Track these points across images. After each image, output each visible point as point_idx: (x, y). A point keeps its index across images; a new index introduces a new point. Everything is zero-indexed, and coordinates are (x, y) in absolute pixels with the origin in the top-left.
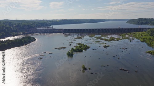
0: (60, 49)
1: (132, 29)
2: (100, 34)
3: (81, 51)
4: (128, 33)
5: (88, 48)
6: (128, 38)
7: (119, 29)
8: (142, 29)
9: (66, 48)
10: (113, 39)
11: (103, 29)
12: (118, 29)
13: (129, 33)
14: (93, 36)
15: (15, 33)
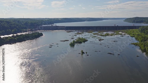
0: (64, 41)
1: (126, 26)
2: (97, 31)
3: (81, 43)
4: (122, 30)
5: (86, 41)
6: (121, 34)
7: (115, 26)
8: (135, 26)
9: (68, 40)
10: (108, 35)
11: (100, 27)
12: (114, 27)
13: (123, 30)
14: (91, 33)
15: (25, 30)
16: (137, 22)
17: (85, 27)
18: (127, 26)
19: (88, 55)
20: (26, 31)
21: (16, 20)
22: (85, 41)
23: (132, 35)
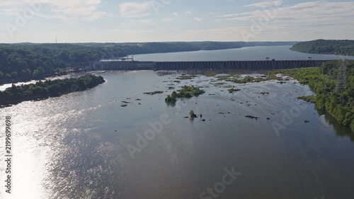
0: (153, 94)
1: (292, 61)
2: (227, 73)
3: (189, 96)
4: (282, 70)
5: (202, 92)
6: (279, 79)
7: (268, 62)
9: (162, 92)
10: (250, 80)
11: (234, 62)
12: (265, 62)
13: (286, 70)
14: (213, 76)
15: (61, 70)
16: (320, 52)
17: (200, 62)
18: (295, 61)
19: (204, 120)
20: (65, 73)
21: (40, 48)
22: (198, 92)
23: (303, 81)
